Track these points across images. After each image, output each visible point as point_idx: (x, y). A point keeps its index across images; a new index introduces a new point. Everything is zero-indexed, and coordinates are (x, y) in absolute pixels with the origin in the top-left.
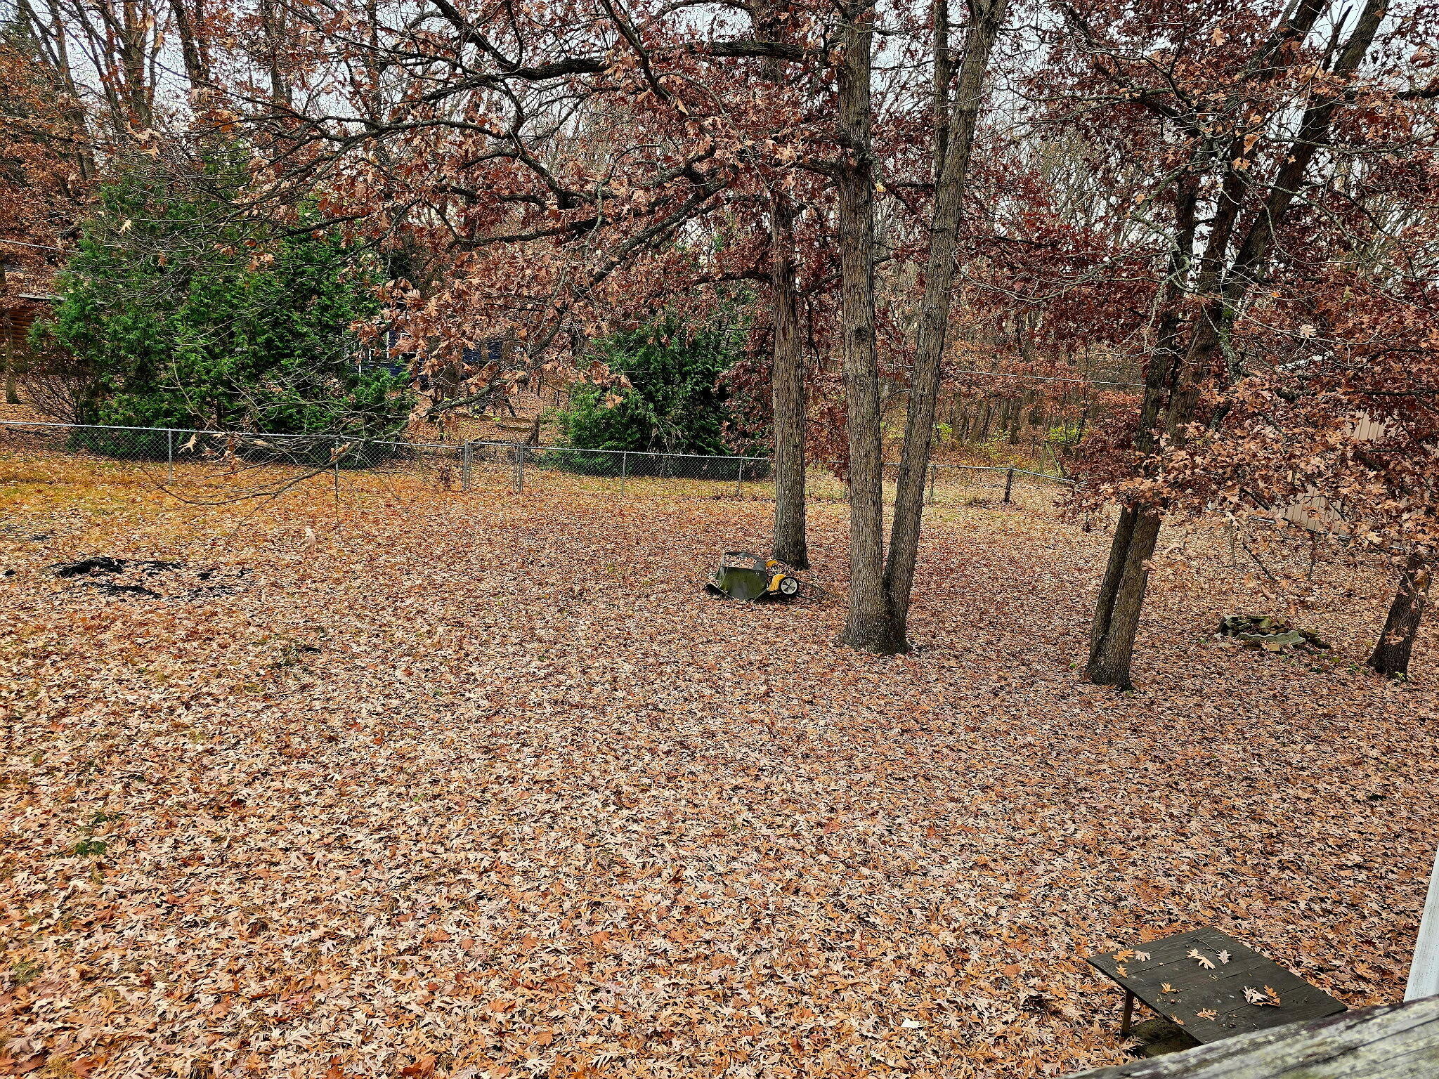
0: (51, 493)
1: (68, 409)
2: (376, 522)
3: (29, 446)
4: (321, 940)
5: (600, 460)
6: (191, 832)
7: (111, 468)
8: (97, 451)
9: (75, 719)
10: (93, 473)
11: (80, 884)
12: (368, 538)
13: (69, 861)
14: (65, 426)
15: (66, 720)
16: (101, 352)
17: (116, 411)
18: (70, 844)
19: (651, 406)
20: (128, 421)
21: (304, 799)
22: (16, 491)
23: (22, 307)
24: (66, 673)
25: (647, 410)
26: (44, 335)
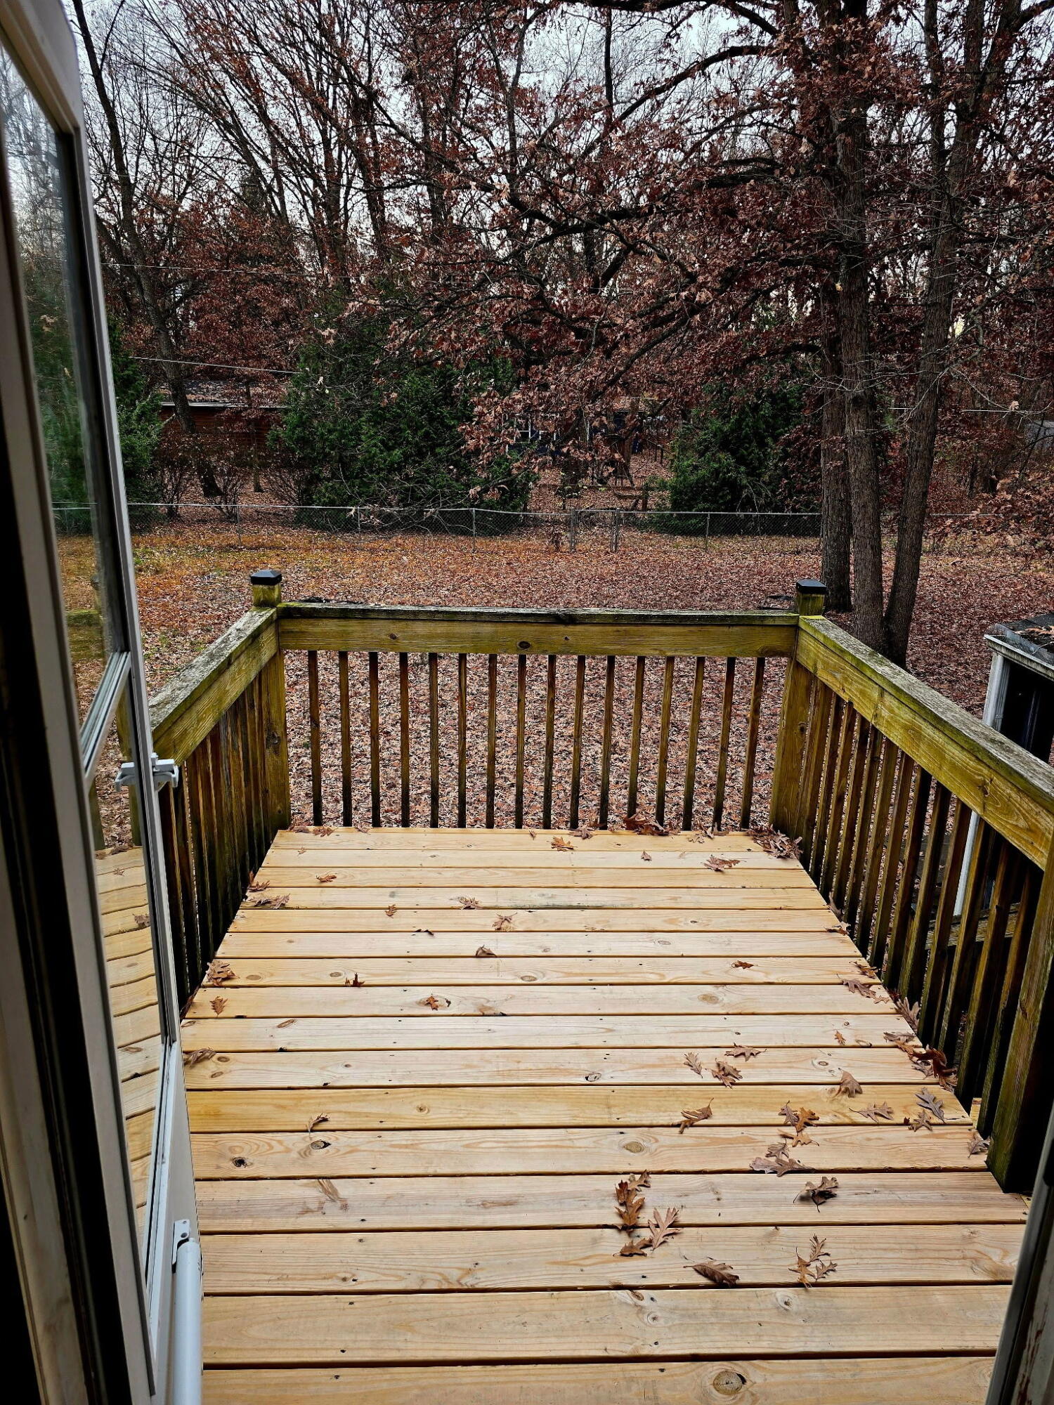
0: (285, 556)
1: (294, 495)
2: (497, 576)
3: (270, 523)
4: (422, 794)
5: (694, 521)
6: (361, 743)
7: (321, 539)
8: (315, 527)
9: (302, 687)
10: (311, 542)
11: (305, 759)
12: (489, 587)
13: (300, 750)
14: (292, 508)
15: (297, 687)
16: (313, 450)
17: (324, 496)
18: (301, 743)
19: (743, 469)
20: (332, 503)
21: (423, 734)
22: (264, 555)
23: (262, 417)
24: (297, 663)
25: (739, 473)
26: (277, 439)
